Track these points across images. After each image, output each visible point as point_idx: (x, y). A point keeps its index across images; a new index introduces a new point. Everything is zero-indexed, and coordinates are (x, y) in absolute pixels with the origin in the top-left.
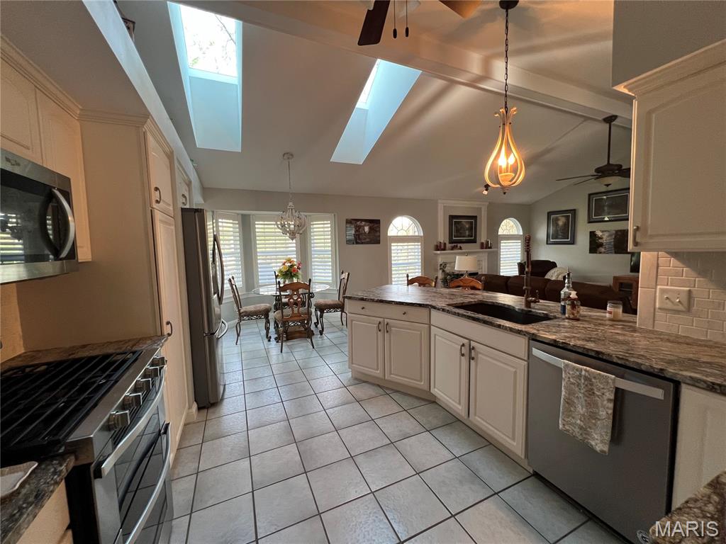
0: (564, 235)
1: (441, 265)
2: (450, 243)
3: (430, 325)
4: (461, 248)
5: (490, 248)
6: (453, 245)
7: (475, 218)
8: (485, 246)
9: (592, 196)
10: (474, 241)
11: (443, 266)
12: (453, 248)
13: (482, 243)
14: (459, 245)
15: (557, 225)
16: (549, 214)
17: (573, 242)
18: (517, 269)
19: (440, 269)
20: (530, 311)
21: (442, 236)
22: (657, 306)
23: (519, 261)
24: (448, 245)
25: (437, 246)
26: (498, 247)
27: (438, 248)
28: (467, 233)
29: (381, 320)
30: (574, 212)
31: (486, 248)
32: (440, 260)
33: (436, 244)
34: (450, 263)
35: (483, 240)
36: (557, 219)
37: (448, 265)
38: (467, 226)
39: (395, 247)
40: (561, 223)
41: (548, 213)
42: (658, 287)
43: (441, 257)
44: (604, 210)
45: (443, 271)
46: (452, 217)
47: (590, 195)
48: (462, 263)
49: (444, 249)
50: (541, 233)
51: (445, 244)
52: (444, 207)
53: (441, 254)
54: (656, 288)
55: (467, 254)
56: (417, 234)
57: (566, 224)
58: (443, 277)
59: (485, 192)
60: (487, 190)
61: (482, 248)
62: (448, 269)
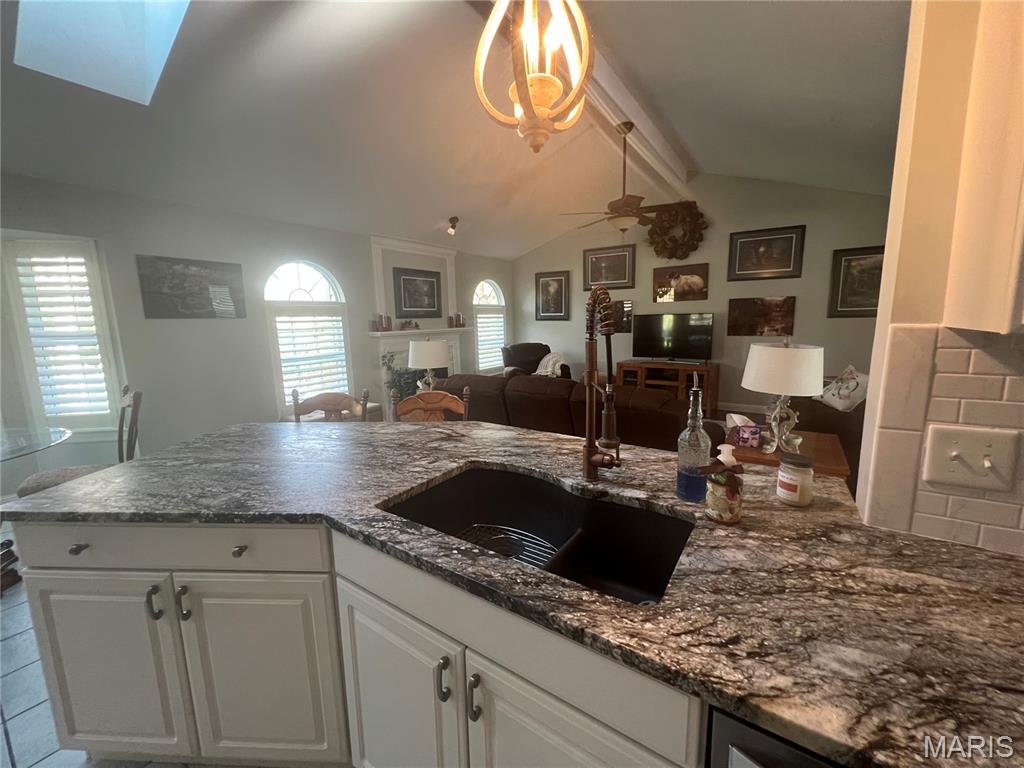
0: (555, 307)
1: (384, 357)
2: (397, 317)
3: (332, 575)
4: (417, 326)
5: (463, 326)
6: (403, 320)
7: (437, 275)
8: (456, 323)
9: (587, 254)
10: (438, 315)
11: (389, 359)
12: (403, 327)
13: (451, 319)
14: (414, 321)
15: (548, 292)
16: (538, 276)
17: (567, 318)
18: (502, 358)
19: (384, 364)
20: (605, 494)
21: (383, 304)
22: (925, 476)
23: (503, 345)
24: (395, 322)
25: (374, 322)
26: (474, 325)
27: (377, 326)
28: (426, 300)
29: (158, 578)
30: (567, 274)
31: (457, 326)
32: (382, 348)
33: (372, 319)
34: (401, 353)
35: (452, 313)
36: (547, 285)
37: (395, 357)
38: (425, 289)
39: (282, 323)
40: (552, 289)
41: (537, 274)
42: (931, 427)
43: (385, 343)
44: (601, 274)
45: (389, 368)
46: (398, 272)
47: (585, 252)
48: (421, 353)
49: (388, 329)
50: (529, 305)
51: (389, 319)
52: (383, 251)
53: (383, 336)
54: (923, 429)
55: (429, 337)
56: (333, 299)
57: (559, 292)
58: (389, 379)
59: (451, 231)
60: (453, 227)
61: (451, 326)
62: (397, 365)
